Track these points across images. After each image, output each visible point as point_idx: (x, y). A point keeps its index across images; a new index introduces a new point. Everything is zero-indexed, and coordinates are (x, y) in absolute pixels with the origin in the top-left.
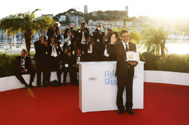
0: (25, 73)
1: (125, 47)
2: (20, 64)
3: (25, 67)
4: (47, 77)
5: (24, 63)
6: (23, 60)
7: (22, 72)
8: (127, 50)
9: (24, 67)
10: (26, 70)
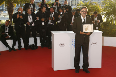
0: (8, 39)
1: (83, 21)
2: (4, 31)
3: (9, 34)
4: (26, 42)
5: (7, 31)
6: (7, 28)
7: (6, 38)
8: (84, 23)
9: (7, 33)
10: (10, 36)
